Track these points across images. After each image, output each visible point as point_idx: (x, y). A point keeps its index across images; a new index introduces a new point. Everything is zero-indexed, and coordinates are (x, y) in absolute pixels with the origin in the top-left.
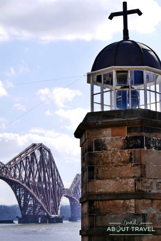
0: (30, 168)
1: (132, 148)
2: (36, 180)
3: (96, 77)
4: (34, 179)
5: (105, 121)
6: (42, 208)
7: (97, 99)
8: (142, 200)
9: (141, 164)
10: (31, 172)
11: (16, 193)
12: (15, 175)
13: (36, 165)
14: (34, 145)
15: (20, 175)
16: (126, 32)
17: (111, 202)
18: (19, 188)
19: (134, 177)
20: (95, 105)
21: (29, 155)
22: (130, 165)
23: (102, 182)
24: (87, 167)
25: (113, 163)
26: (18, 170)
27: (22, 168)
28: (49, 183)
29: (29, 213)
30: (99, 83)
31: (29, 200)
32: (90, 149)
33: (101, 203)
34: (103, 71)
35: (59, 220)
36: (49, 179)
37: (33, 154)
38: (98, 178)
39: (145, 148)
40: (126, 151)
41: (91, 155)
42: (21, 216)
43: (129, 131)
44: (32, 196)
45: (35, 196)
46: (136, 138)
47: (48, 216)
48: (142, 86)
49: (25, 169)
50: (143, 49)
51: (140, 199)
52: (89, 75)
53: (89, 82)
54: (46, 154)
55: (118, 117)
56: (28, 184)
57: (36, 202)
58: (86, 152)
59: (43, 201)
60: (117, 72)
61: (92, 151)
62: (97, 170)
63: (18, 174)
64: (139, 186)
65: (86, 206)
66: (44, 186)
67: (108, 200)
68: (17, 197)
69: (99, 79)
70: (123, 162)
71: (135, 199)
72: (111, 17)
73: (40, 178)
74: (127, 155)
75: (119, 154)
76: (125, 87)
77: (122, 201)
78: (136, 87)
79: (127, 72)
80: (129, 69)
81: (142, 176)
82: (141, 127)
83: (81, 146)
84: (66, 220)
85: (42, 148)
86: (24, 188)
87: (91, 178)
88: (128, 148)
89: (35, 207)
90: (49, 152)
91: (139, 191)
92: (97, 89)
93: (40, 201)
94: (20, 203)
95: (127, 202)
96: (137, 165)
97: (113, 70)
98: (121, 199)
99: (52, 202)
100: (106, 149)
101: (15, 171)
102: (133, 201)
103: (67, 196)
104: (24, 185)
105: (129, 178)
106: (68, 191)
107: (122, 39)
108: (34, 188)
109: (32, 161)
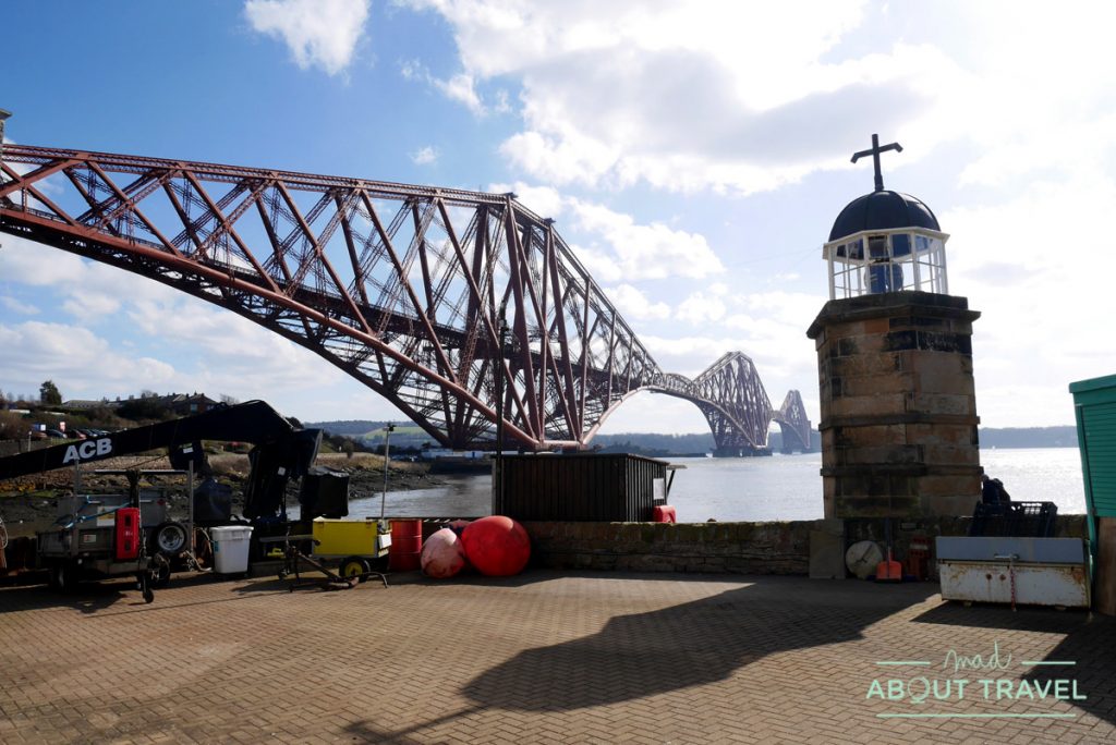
0: (726, 384)
1: (898, 349)
2: (735, 400)
3: (836, 249)
4: (731, 399)
5: (854, 311)
6: (743, 436)
7: (839, 280)
8: (916, 425)
9: (913, 373)
10: (727, 389)
11: (708, 418)
12: (706, 395)
13: (733, 380)
14: (730, 354)
15: (713, 394)
16: (878, 179)
17: (868, 428)
18: (712, 411)
19: (902, 392)
20: (837, 289)
21: (723, 367)
22: (896, 375)
23: (852, 399)
24: (830, 379)
25: (868, 372)
26: (709, 388)
27: (715, 385)
28: (752, 404)
29: (727, 443)
30: (840, 258)
31: (726, 426)
32: (833, 353)
33: (852, 430)
34: (847, 240)
35: (767, 453)
36: (751, 398)
37: (729, 366)
38: (846, 395)
39: (919, 348)
40: (889, 353)
41: (835, 363)
42: (715, 448)
43: (893, 323)
44: (729, 420)
45: (734, 421)
46: (904, 334)
47: (752, 448)
48: (909, 258)
49: (719, 386)
50: (909, 202)
51: (914, 423)
52: (826, 247)
53: (825, 256)
54: (746, 366)
55: (874, 305)
56: (723, 406)
57: (736, 429)
58: (826, 357)
59: (744, 427)
60: (870, 238)
61: (836, 355)
62: (846, 383)
63: (709, 393)
64: (912, 405)
65: (830, 435)
66: (745, 408)
67: (864, 426)
68: (710, 423)
69: (841, 253)
70: (886, 370)
71: (906, 423)
72: (854, 160)
73: (739, 397)
74: (891, 359)
75: (878, 358)
76: (882, 261)
77: (885, 427)
78: (896, 260)
79: (882, 237)
80: (888, 233)
81: (915, 390)
82: (912, 318)
83: (818, 350)
84: (776, 452)
85: (740, 358)
86: (720, 411)
87: (836, 395)
88: (891, 349)
89: (734, 434)
90: (751, 363)
91: (912, 411)
92: (838, 266)
93: (741, 427)
94: (713, 430)
95: (893, 427)
96: (907, 374)
97: (863, 236)
98: (885, 424)
99: (756, 428)
100: (856, 353)
101: (705, 389)
102: (902, 426)
103: (777, 421)
104: (719, 407)
105: (894, 393)
106: (778, 413)
107: (874, 190)
108: (732, 410)
109: (728, 376)
